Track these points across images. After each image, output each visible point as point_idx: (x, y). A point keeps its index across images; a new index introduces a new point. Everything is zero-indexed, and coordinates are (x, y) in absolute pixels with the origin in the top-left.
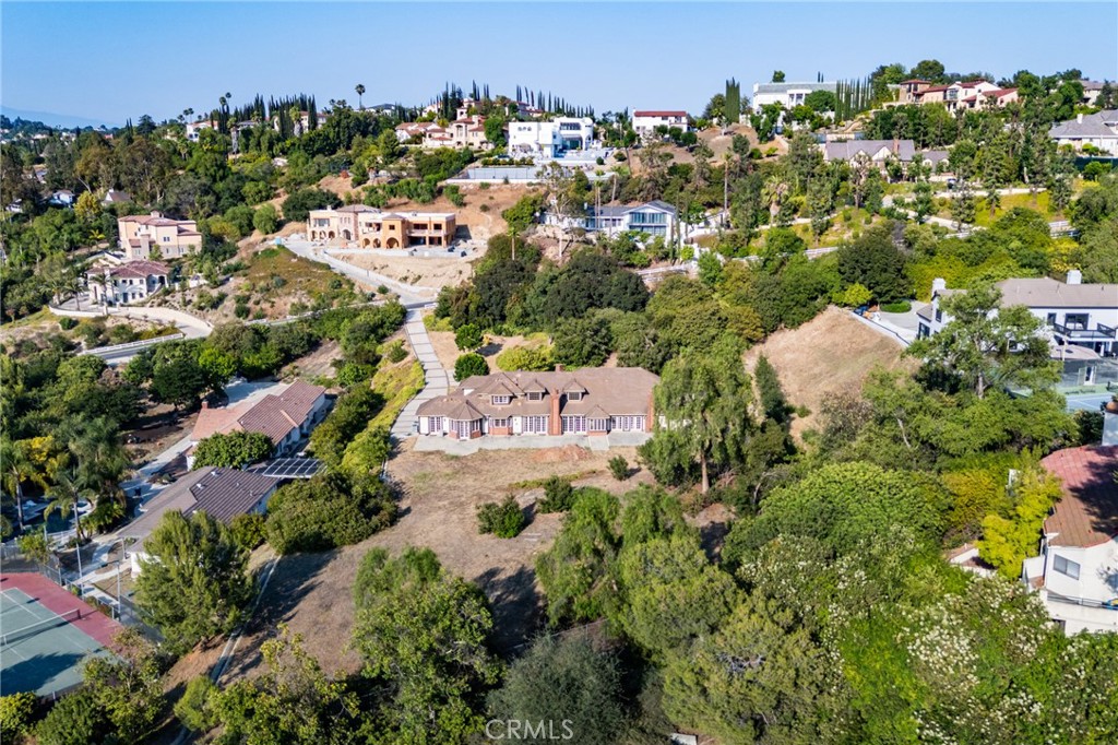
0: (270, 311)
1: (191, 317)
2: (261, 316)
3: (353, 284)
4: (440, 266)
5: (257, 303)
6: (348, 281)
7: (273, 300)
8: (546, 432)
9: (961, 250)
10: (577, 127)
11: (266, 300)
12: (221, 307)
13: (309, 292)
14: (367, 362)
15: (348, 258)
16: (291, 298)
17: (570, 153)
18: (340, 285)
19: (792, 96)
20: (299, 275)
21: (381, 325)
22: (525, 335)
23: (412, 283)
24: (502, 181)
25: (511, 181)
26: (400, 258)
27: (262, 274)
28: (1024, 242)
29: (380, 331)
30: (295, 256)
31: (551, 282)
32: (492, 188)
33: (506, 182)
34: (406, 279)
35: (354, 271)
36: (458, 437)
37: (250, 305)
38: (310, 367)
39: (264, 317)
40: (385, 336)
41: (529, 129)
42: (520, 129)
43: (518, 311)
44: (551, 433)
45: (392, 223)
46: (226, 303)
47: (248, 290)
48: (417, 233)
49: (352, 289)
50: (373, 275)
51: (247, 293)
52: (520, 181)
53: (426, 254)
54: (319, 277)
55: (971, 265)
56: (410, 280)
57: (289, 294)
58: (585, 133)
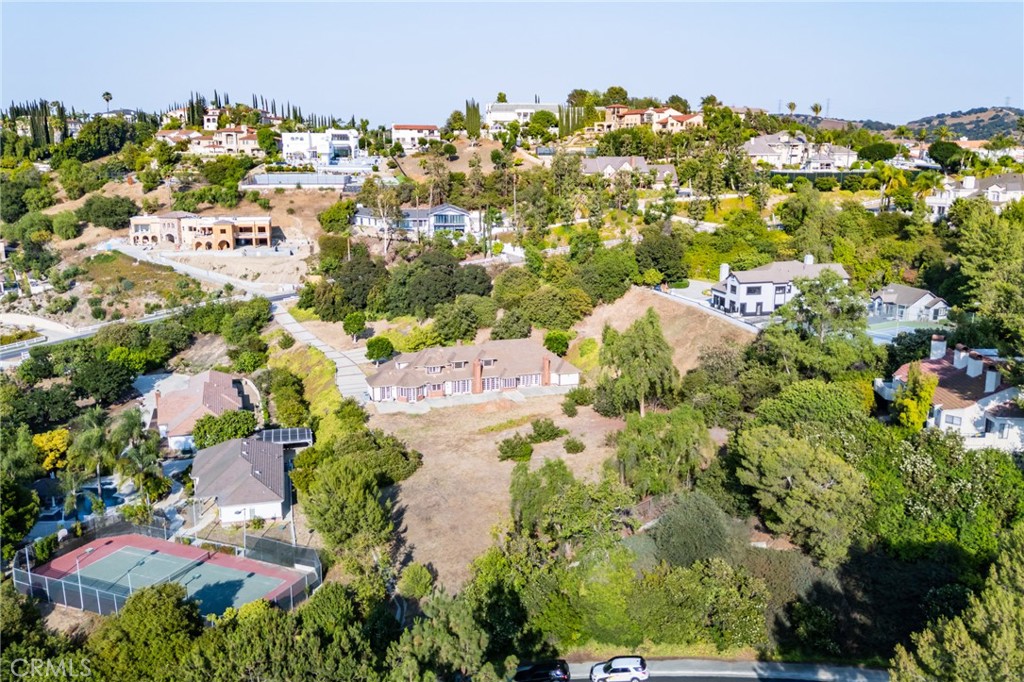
0: (125, 311)
1: (45, 321)
2: (117, 316)
3: (199, 284)
4: (275, 264)
5: (111, 305)
6: (194, 281)
7: (125, 301)
8: (470, 392)
9: (713, 242)
10: (345, 137)
11: (119, 302)
12: (74, 310)
13: (159, 292)
14: (260, 350)
15: (186, 260)
16: (142, 298)
17: (342, 160)
18: (188, 284)
19: (519, 114)
20: (145, 277)
23: (253, 280)
24: (295, 186)
25: (303, 186)
26: (236, 258)
27: (109, 278)
28: (756, 235)
30: (135, 260)
31: (410, 276)
32: (286, 192)
33: (299, 187)
34: (245, 276)
35: (196, 272)
36: (408, 401)
37: (104, 305)
38: (196, 358)
39: (121, 316)
40: (261, 327)
41: (302, 139)
42: (293, 139)
43: (380, 299)
44: (474, 392)
45: (223, 228)
46: (78, 306)
47: (98, 293)
48: (243, 236)
49: (199, 287)
50: (213, 275)
51: (99, 296)
52: (311, 186)
53: (258, 254)
54: (165, 279)
55: (723, 251)
56: (250, 277)
57: (140, 294)
58: (353, 143)
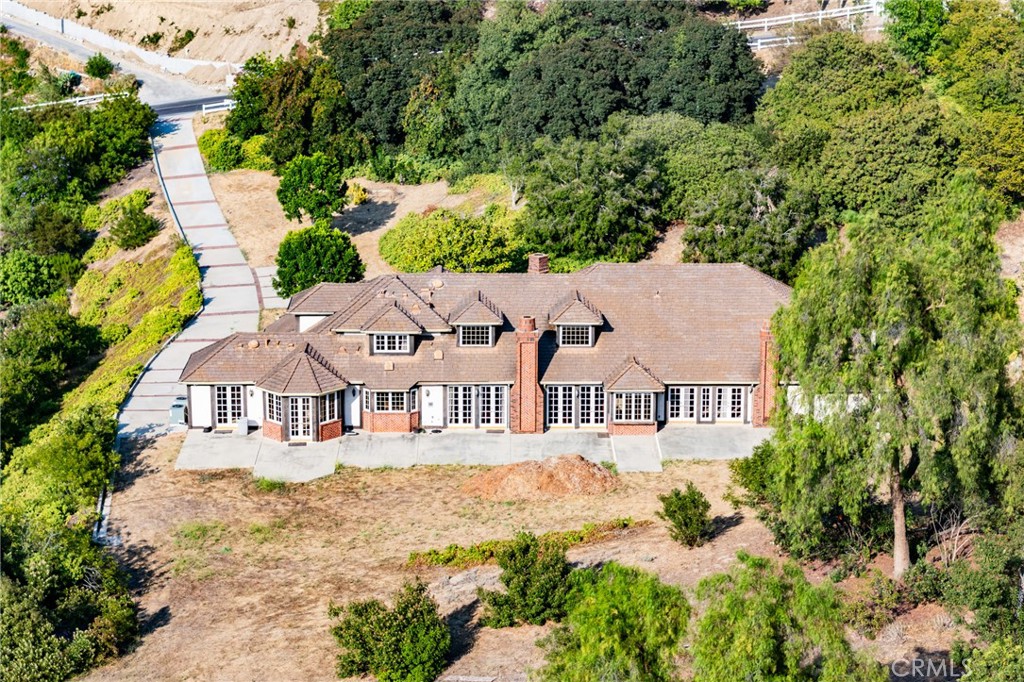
6: (16, 46)
8: (503, 426)
14: (61, 247)
21: (96, 157)
22: (453, 180)
23: (172, 51)
29: (93, 171)
31: (518, 47)
34: (155, 40)
35: (28, 22)
36: (285, 437)
40: (104, 182)
43: (436, 120)
44: (517, 428)
49: (23, 65)
50: (76, 31)
56: (166, 43)
